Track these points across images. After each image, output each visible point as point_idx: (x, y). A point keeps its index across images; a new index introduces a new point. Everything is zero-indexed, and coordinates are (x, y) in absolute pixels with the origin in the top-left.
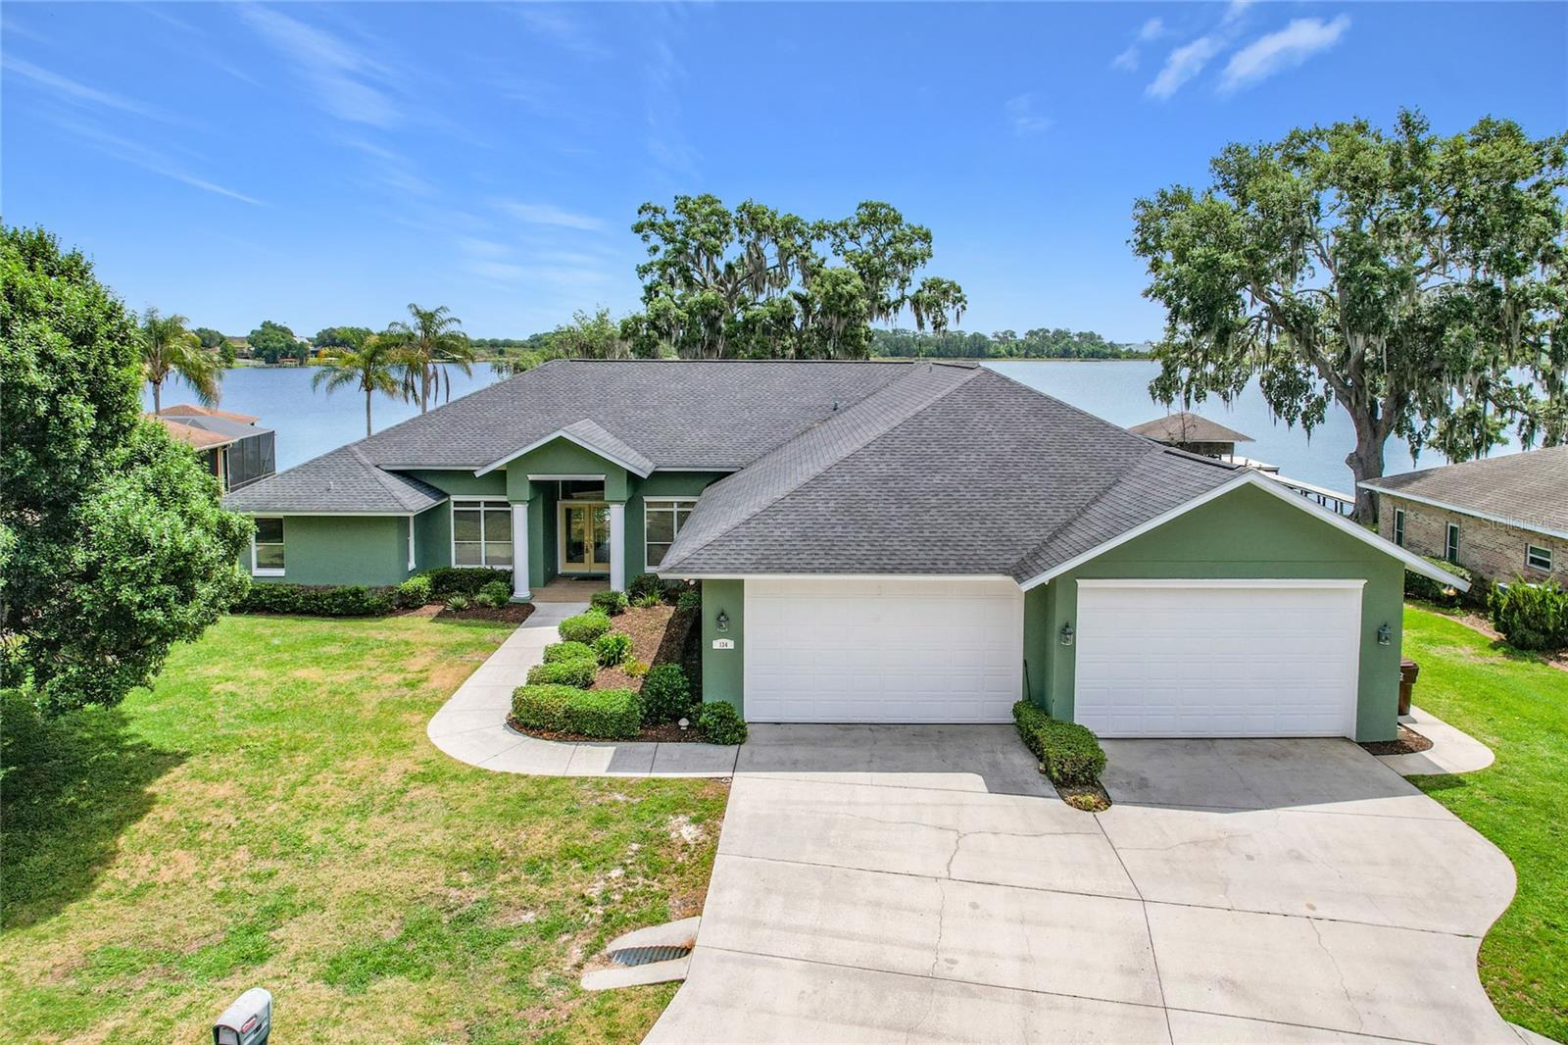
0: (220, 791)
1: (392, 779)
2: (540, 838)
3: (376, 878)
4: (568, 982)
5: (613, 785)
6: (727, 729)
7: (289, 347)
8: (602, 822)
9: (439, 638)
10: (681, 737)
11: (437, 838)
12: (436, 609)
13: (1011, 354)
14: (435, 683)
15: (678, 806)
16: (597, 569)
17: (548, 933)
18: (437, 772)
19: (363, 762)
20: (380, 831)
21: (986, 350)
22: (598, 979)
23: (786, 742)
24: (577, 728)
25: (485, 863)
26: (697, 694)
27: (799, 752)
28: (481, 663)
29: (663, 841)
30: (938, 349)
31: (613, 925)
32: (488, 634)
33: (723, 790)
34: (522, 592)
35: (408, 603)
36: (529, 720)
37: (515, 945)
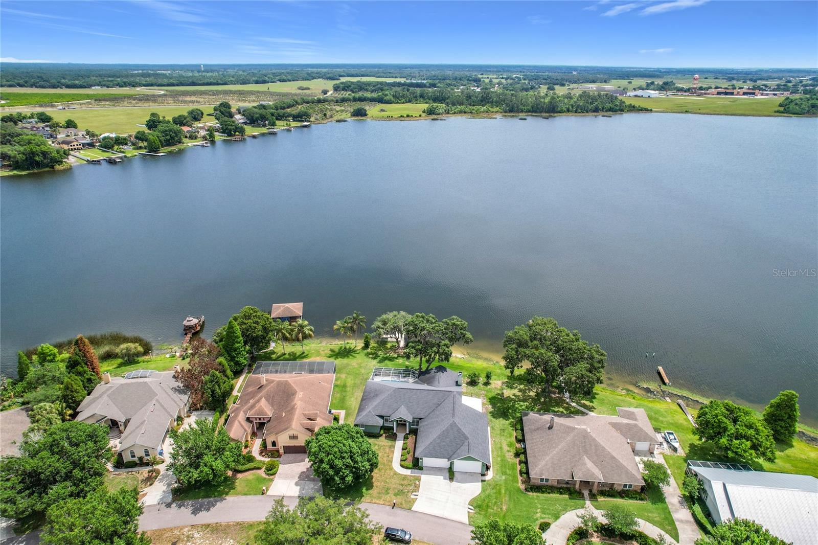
0: (378, 475)
1: (392, 474)
2: (406, 482)
3: (394, 486)
4: (410, 497)
5: (412, 476)
6: (421, 469)
7: (236, 128)
8: (411, 481)
9: (387, 444)
10: (417, 469)
11: (398, 482)
12: (384, 435)
13: (568, 111)
14: (390, 456)
15: (417, 479)
16: (404, 423)
17: (408, 492)
18: (396, 473)
19: (388, 471)
20: (393, 481)
21: (556, 109)
22: (412, 497)
23: (427, 470)
24: (407, 468)
25: (402, 485)
26: (418, 465)
27: (428, 472)
28: (394, 451)
29: (416, 484)
30: (532, 108)
31: (412, 492)
32: (393, 442)
33: (420, 476)
34: (395, 431)
35: (382, 435)
36: (402, 466)
37: (406, 493)
